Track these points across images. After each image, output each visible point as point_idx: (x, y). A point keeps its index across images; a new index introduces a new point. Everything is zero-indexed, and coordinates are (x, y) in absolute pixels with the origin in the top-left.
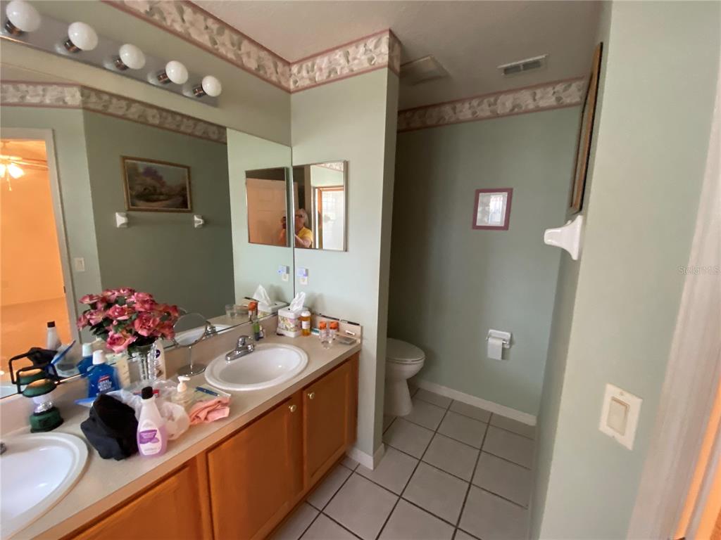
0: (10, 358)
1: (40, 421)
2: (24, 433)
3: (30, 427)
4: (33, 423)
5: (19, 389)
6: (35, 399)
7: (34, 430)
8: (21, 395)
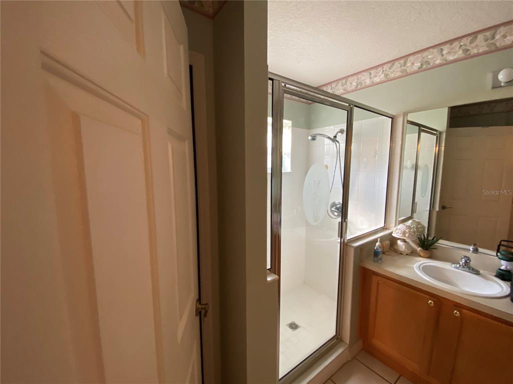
0: (501, 239)
1: (500, 272)
2: (492, 275)
3: (495, 274)
4: (497, 272)
5: (497, 254)
6: (503, 262)
7: (496, 276)
8: (497, 258)
